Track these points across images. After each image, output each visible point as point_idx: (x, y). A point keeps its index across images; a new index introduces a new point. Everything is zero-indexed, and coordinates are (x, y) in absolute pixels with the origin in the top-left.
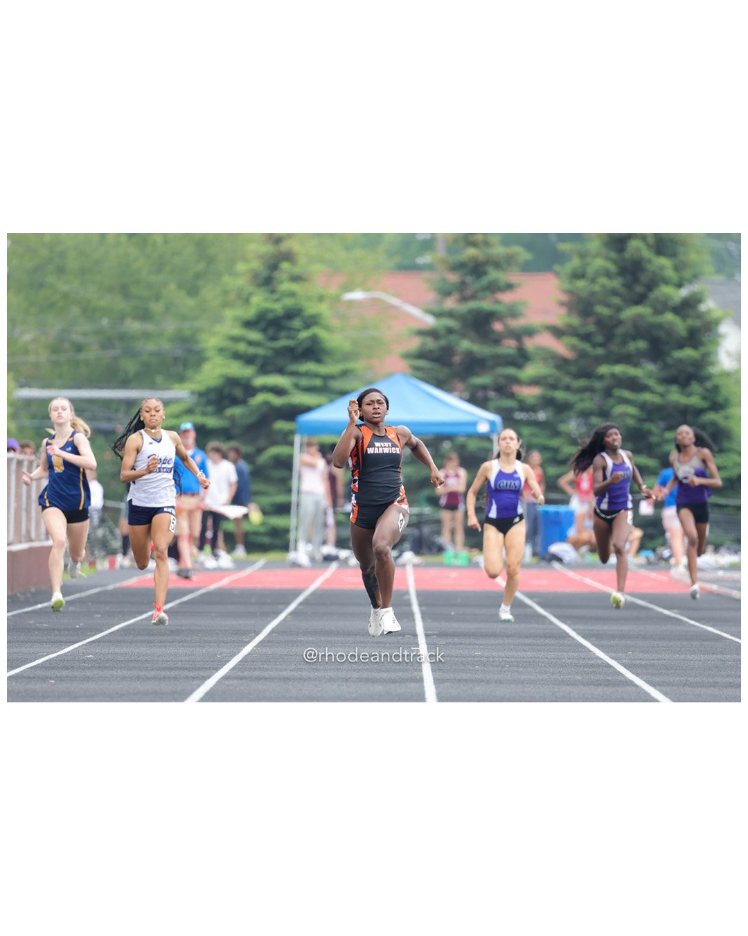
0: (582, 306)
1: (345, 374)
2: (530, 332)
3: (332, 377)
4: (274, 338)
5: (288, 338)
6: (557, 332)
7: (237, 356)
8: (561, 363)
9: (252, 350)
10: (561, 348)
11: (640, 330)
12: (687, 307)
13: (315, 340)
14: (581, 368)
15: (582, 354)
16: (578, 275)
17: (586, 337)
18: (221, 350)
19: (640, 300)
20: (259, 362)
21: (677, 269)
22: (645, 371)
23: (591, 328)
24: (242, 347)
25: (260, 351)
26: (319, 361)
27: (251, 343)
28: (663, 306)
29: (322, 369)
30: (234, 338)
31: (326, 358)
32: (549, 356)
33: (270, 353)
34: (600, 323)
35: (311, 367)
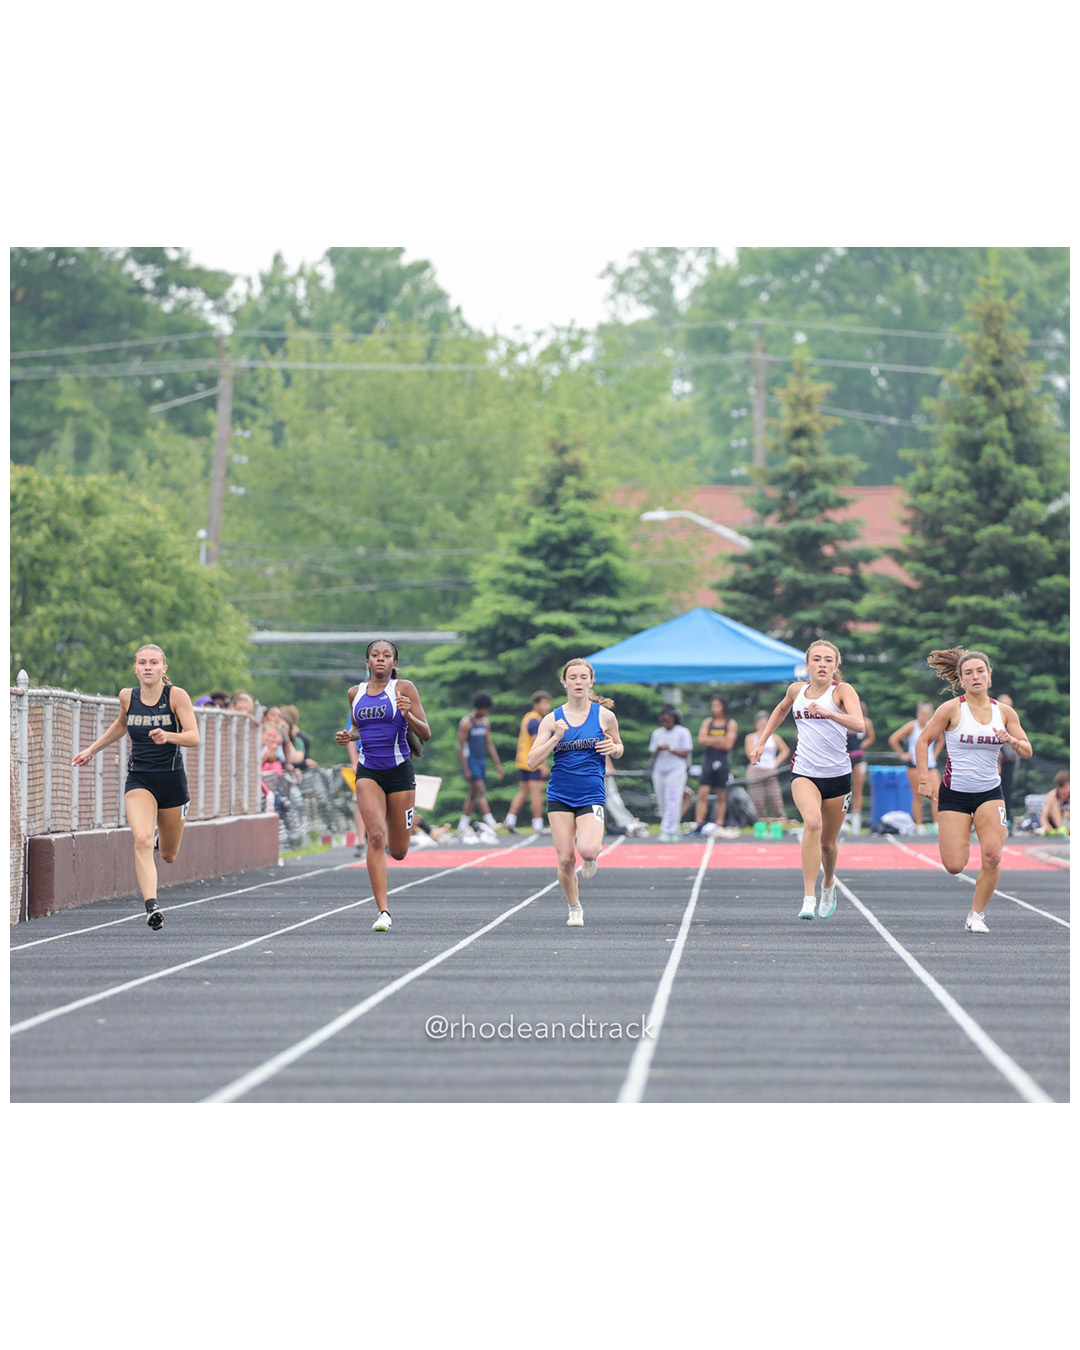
0: (928, 524)
1: (643, 609)
2: (868, 558)
3: (628, 614)
4: (557, 568)
5: (574, 566)
6: (899, 556)
7: (513, 590)
8: (904, 594)
9: (531, 582)
10: (903, 575)
11: (998, 554)
12: (1054, 525)
13: (606, 568)
14: (926, 597)
15: (929, 583)
16: (923, 488)
17: (934, 562)
18: (494, 582)
19: (999, 517)
20: (541, 595)
21: (1041, 479)
22: (1007, 603)
23: (941, 551)
24: (519, 579)
25: (541, 583)
26: (612, 594)
27: (529, 574)
28: (1027, 525)
29: (616, 604)
30: (510, 568)
31: (621, 591)
32: (890, 586)
33: (553, 585)
34: (950, 545)
35: (602, 601)
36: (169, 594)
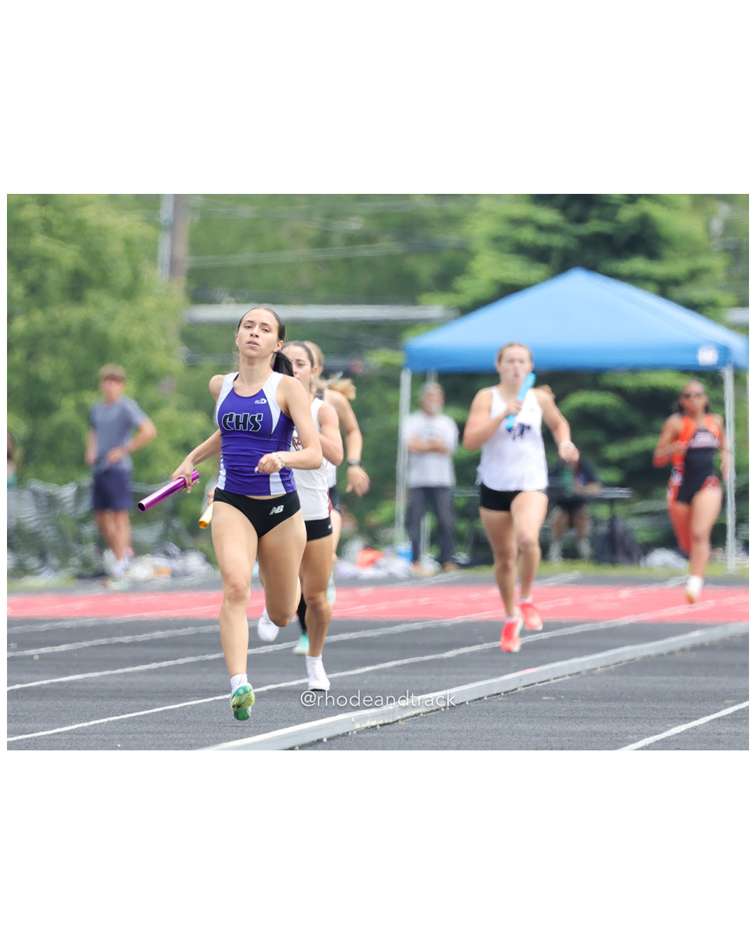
1: (693, 276)
3: (677, 282)
4: (580, 220)
5: (600, 218)
7: (521, 250)
9: (543, 240)
13: (645, 222)
18: (497, 241)
20: (556, 259)
24: (527, 235)
25: (557, 241)
26: (653, 255)
27: (541, 228)
29: (659, 269)
30: (517, 222)
31: (667, 252)
33: (572, 244)
35: (638, 264)
36: (68, 256)
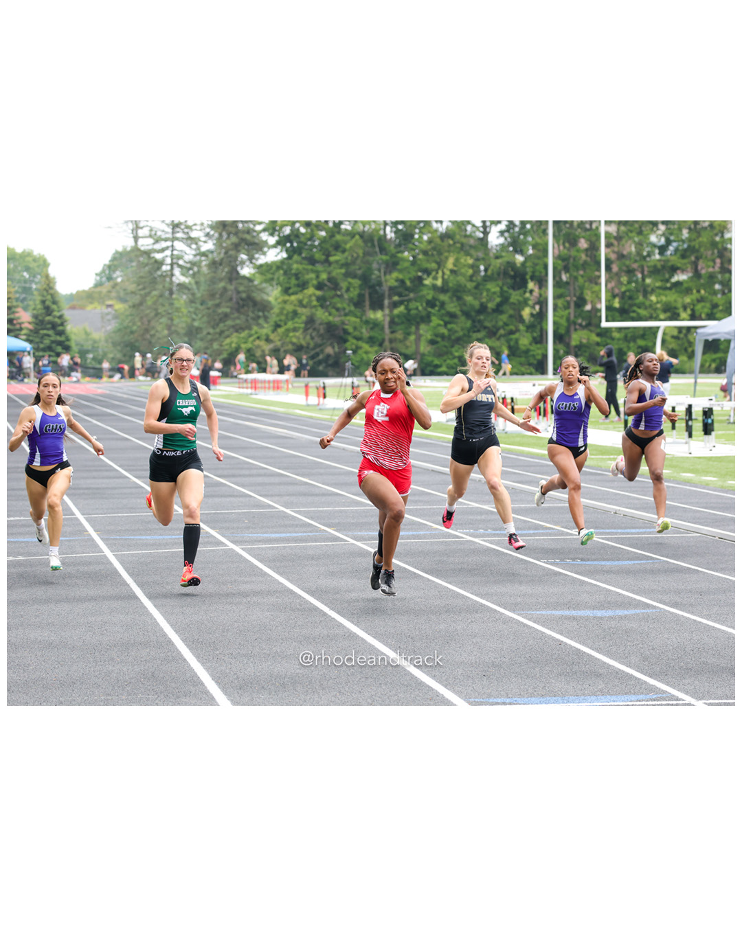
0: (35, 317)
2: (23, 323)
6: (30, 323)
8: (31, 330)
10: (31, 327)
11: (49, 322)
12: (60, 317)
14: (36, 331)
15: (36, 328)
16: (34, 309)
17: (37, 324)
19: (49, 315)
21: (58, 307)
22: (51, 332)
23: (38, 321)
28: (55, 317)
32: (28, 329)
34: (40, 321)
